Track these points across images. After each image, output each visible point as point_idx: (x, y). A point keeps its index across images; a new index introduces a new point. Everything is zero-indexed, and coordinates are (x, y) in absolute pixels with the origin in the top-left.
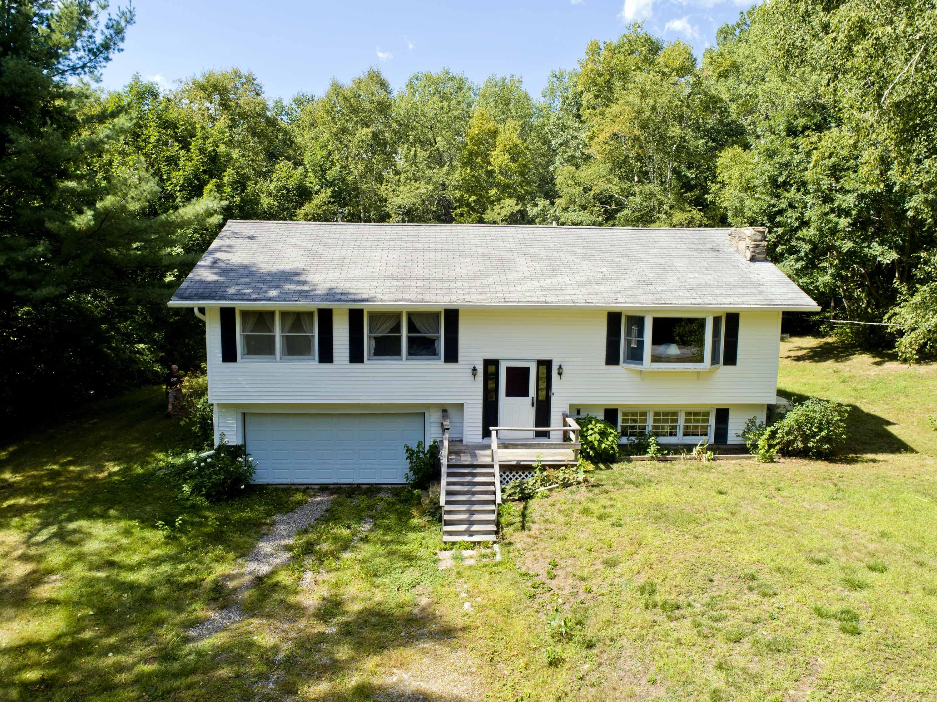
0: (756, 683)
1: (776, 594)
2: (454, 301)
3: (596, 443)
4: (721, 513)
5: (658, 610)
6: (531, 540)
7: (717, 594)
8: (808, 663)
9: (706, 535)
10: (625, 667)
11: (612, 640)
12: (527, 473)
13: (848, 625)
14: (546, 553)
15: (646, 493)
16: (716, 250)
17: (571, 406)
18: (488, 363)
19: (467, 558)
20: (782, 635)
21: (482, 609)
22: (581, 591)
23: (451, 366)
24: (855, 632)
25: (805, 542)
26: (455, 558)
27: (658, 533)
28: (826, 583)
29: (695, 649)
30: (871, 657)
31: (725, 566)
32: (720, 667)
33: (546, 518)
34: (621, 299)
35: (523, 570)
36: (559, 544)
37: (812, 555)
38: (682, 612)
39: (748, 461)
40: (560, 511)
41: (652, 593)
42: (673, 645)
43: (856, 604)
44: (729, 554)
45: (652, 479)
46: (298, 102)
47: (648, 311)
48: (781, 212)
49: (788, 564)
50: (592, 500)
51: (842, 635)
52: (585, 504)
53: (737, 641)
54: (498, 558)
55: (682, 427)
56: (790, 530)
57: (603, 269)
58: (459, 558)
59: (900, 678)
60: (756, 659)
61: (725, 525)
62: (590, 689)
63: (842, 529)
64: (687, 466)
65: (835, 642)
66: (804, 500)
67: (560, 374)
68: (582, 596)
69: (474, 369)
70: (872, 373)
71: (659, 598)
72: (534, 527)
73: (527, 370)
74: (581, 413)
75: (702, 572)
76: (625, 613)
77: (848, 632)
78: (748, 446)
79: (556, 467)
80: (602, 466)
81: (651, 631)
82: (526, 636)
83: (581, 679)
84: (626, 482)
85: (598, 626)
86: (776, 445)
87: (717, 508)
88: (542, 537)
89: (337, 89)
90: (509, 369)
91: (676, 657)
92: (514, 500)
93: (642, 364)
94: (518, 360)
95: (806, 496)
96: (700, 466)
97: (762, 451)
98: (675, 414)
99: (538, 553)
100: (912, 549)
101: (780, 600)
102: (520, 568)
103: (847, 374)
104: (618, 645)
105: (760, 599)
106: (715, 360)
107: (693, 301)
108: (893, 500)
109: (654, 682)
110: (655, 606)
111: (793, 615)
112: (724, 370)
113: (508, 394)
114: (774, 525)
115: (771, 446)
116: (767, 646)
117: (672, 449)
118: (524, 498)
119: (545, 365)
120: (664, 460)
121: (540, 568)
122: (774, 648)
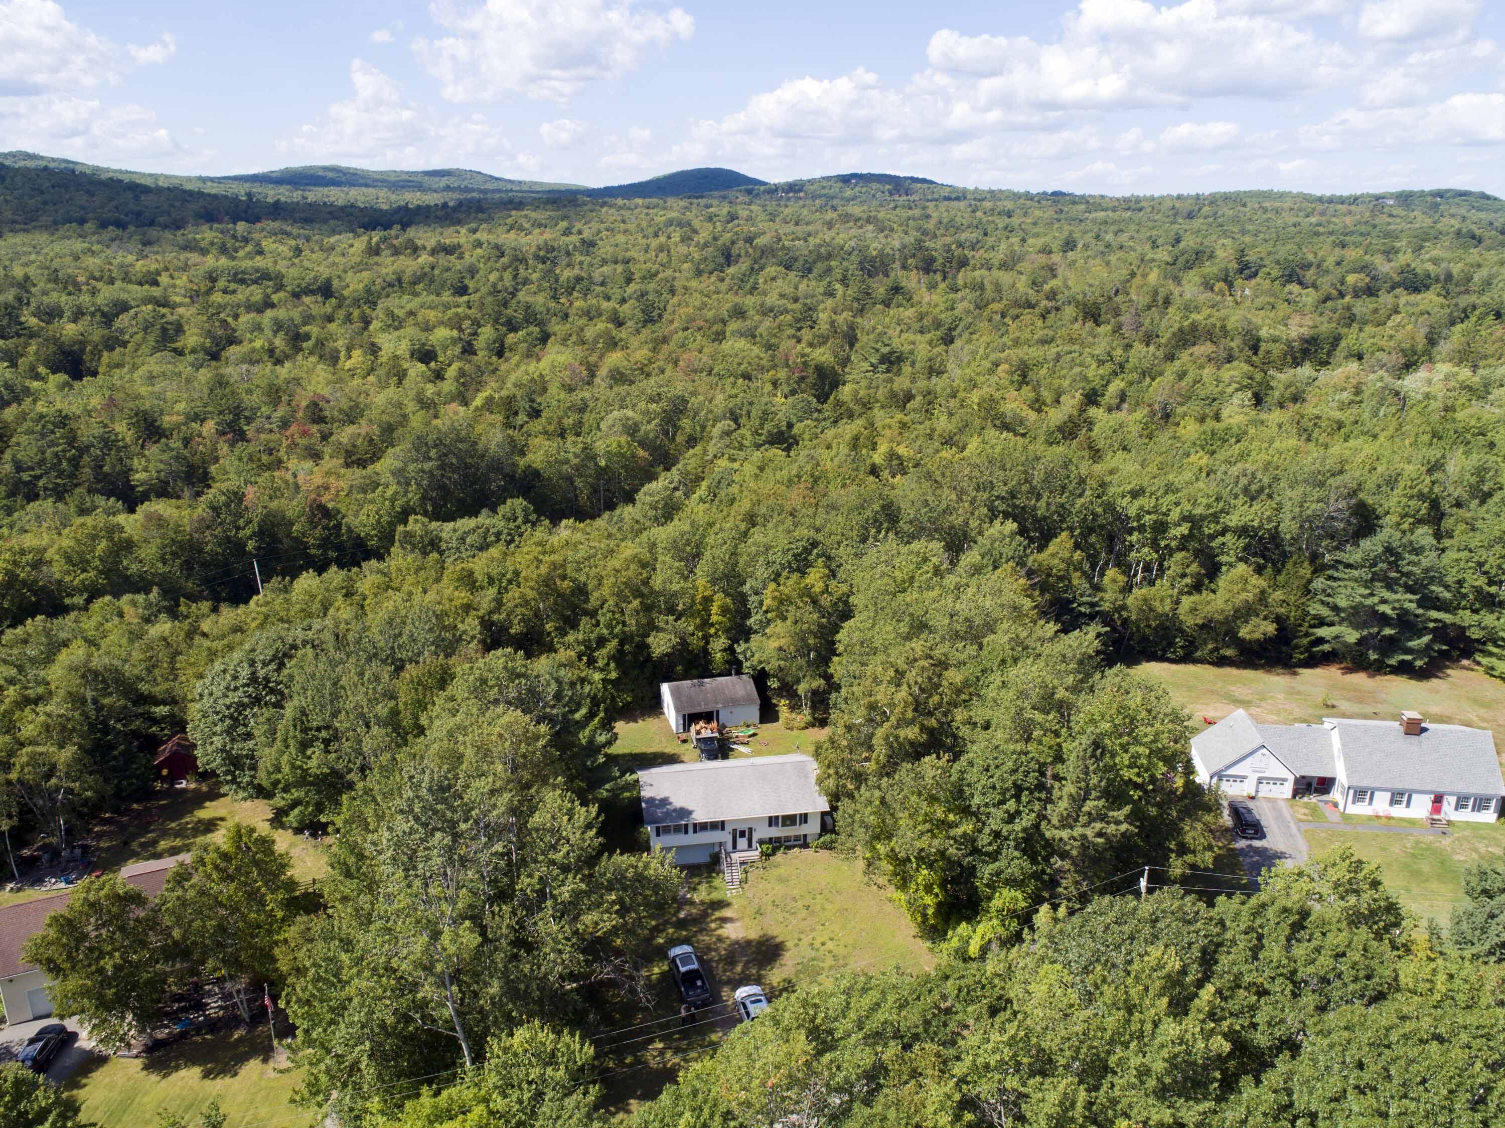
6: (749, 887)
12: (746, 864)
17: (758, 839)
23: (723, 833)
33: (752, 880)
34: (772, 812)
35: (747, 896)
40: (755, 878)
47: (780, 815)
54: (742, 892)
55: (793, 842)
58: (731, 893)
64: (794, 853)
67: (755, 832)
69: (730, 834)
72: (749, 883)
73: (745, 831)
74: (761, 841)
79: (754, 862)
80: (769, 857)
84: (777, 860)
90: (740, 832)
92: (743, 873)
93: (779, 828)
94: (742, 829)
96: (799, 853)
98: (790, 838)
99: (750, 891)
106: (801, 824)
112: (804, 825)
113: (740, 838)
117: (789, 848)
118: (746, 873)
119: (751, 830)
120: (786, 853)
121: (751, 896)
122: (793, 913)
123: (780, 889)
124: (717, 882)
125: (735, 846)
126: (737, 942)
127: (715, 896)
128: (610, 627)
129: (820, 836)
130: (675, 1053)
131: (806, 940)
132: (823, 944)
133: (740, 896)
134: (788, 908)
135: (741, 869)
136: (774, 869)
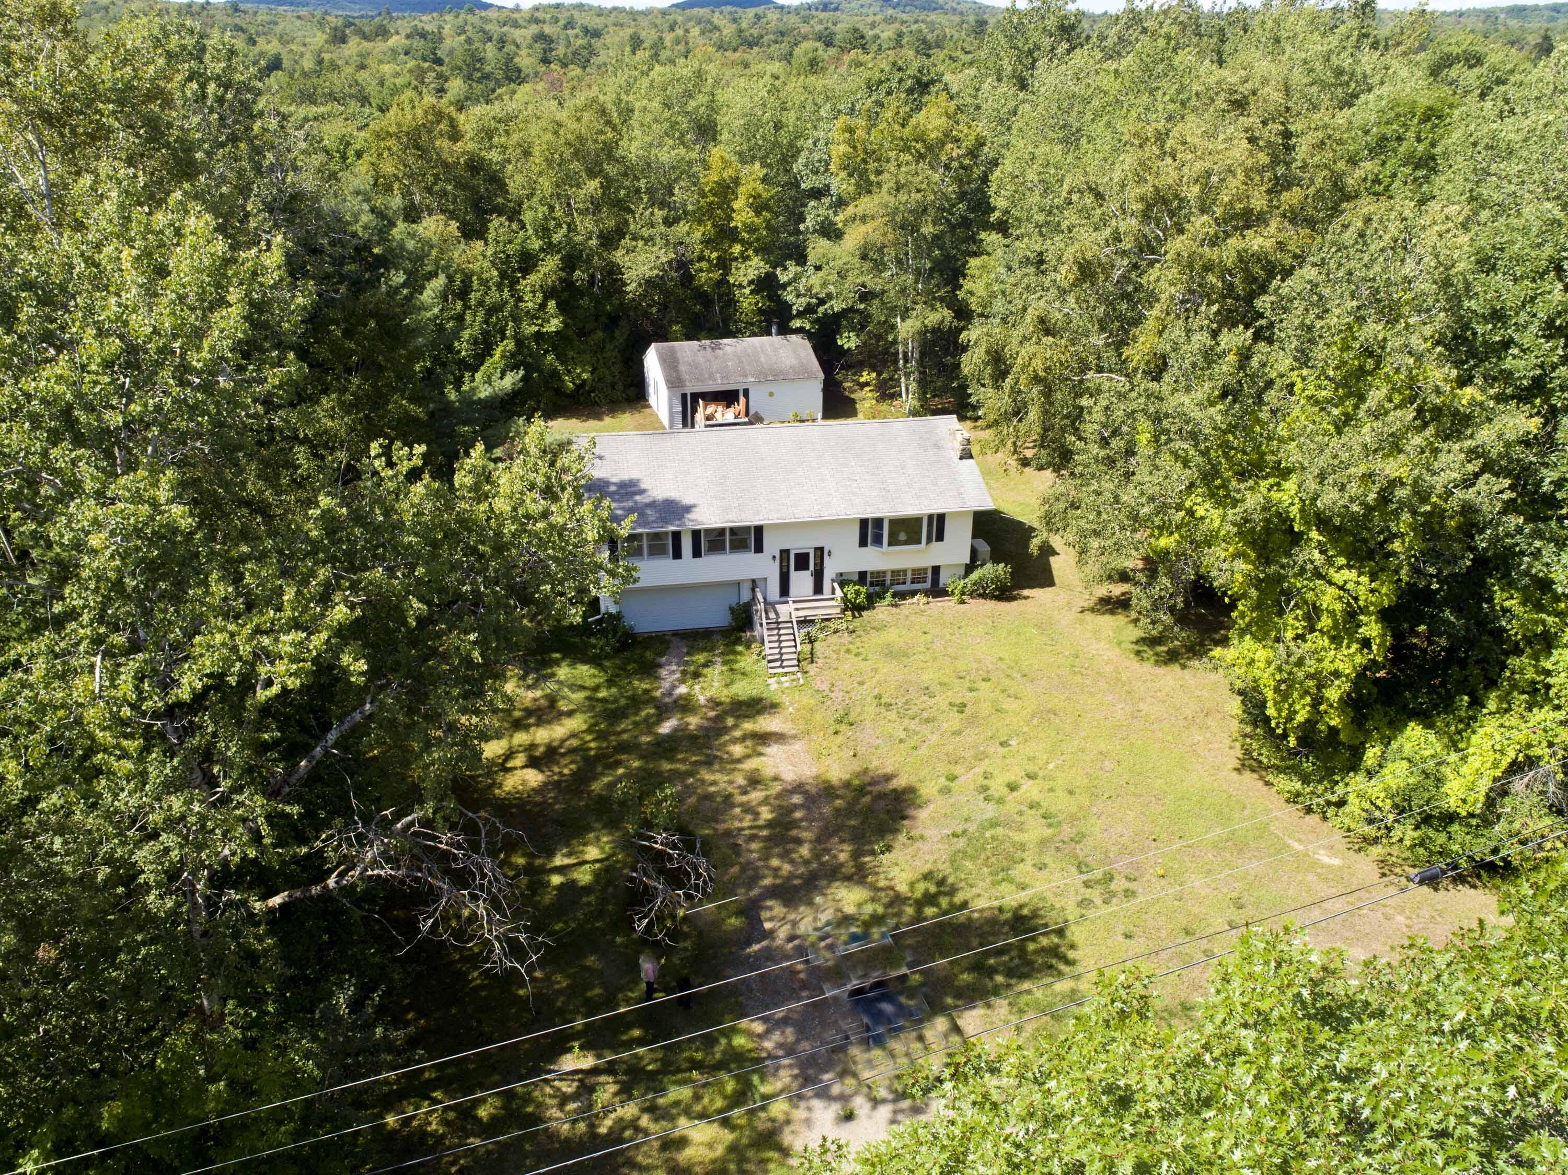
0: (917, 735)
1: (935, 696)
2: (760, 521)
3: (853, 600)
5: (882, 707)
6: (819, 669)
7: (910, 697)
8: (939, 726)
10: (866, 732)
11: (861, 721)
12: (811, 625)
13: (961, 709)
14: (828, 678)
15: (882, 636)
16: (937, 446)
17: (836, 575)
18: (782, 551)
19: (784, 682)
20: (932, 715)
21: (799, 710)
22: (847, 699)
23: (759, 555)
24: (963, 712)
27: (886, 664)
29: (896, 723)
30: (964, 722)
31: (916, 684)
32: (904, 730)
33: (826, 655)
34: (869, 512)
35: (816, 688)
36: (834, 672)
38: (892, 707)
39: (949, 603)
40: (833, 650)
41: (880, 698)
42: (887, 722)
43: (968, 699)
44: (919, 675)
45: (887, 624)
47: (887, 517)
50: (852, 643)
51: (957, 714)
52: (848, 646)
53: (914, 719)
54: (801, 681)
55: (909, 579)
56: (955, 658)
58: (779, 683)
59: (971, 729)
60: (919, 725)
62: (852, 742)
64: (911, 609)
65: (953, 717)
67: (829, 555)
68: (848, 701)
69: (774, 556)
71: (883, 701)
72: (819, 661)
73: (808, 554)
74: (843, 579)
75: (904, 687)
76: (868, 708)
77: (959, 712)
78: (950, 592)
79: (828, 620)
80: (856, 615)
81: (878, 717)
82: (822, 722)
83: (848, 738)
84: (872, 626)
85: (856, 715)
86: (967, 592)
87: (920, 645)
88: (824, 668)
92: (805, 644)
93: (882, 547)
94: (802, 549)
95: (973, 632)
96: (919, 609)
97: (959, 596)
98: (905, 572)
99: (823, 678)
101: (936, 699)
102: (814, 687)
104: (864, 723)
105: (928, 699)
106: (929, 540)
107: (915, 508)
110: (881, 705)
111: (939, 706)
112: (936, 545)
113: (796, 569)
115: (964, 593)
117: (902, 595)
118: (811, 642)
119: (820, 551)
120: (896, 606)
121: (825, 687)
122: (927, 721)
123: (890, 672)
124: (747, 660)
125: (785, 590)
126: (799, 788)
127: (743, 689)
128: (544, 231)
129: (969, 569)
130: (626, 1092)
131: (968, 779)
132: (1012, 788)
133: (800, 688)
134: (914, 710)
135: (800, 634)
136: (873, 633)
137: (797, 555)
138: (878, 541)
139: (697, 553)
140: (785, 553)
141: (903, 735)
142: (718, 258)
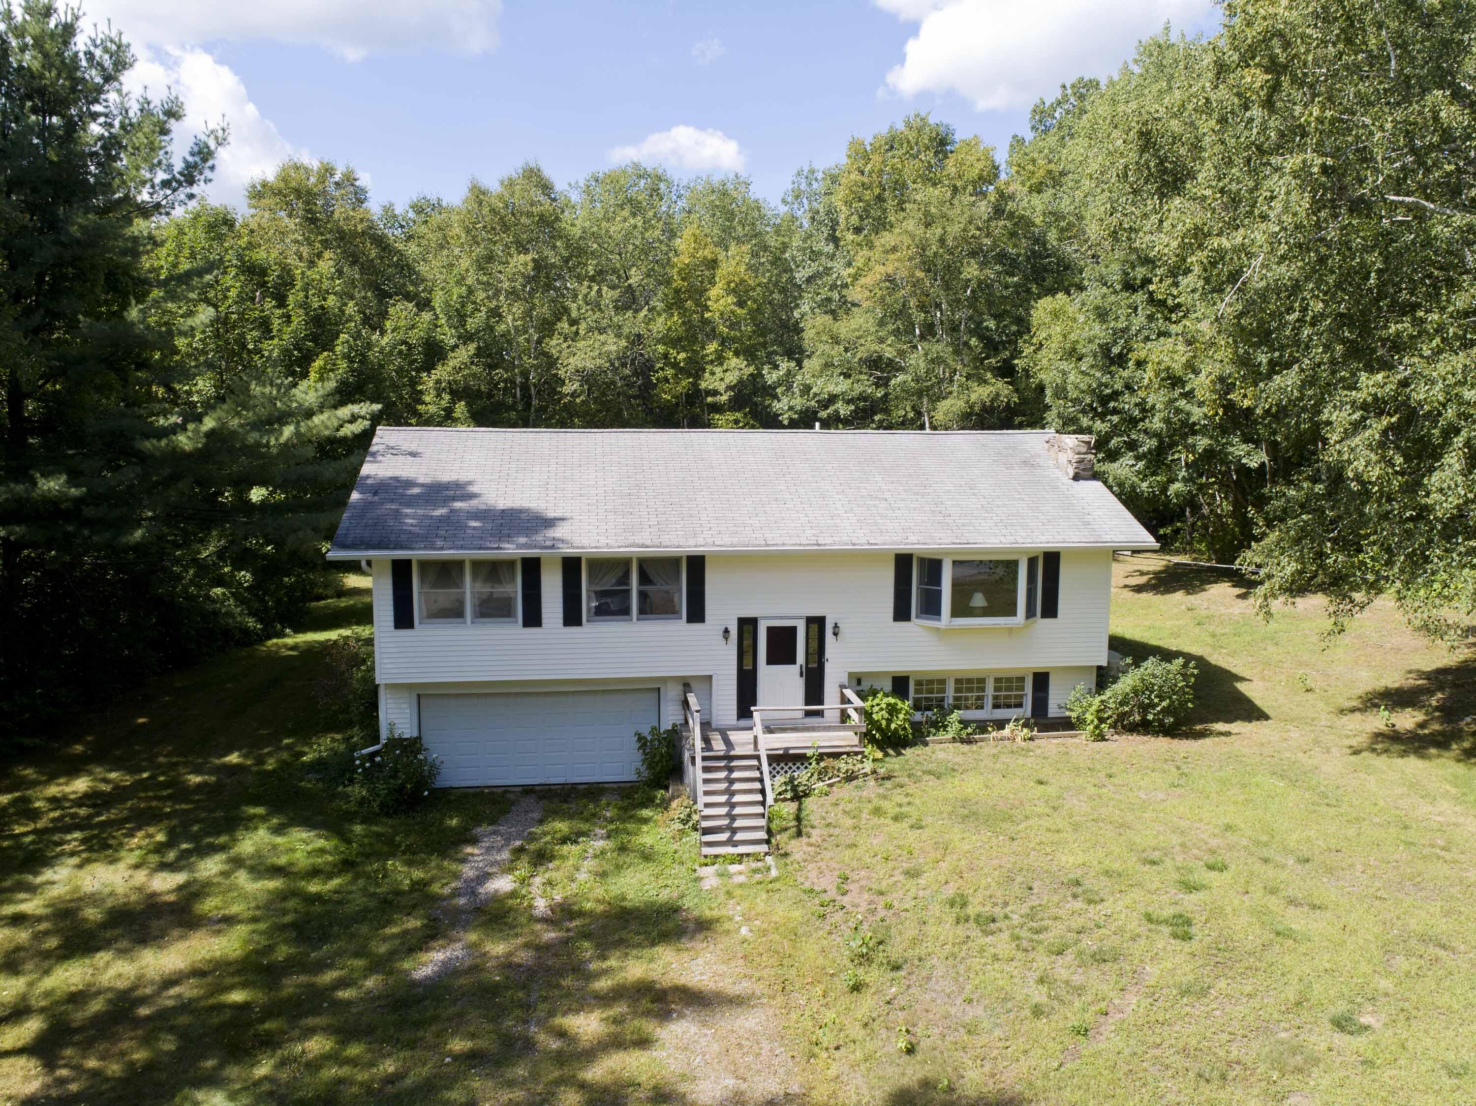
0: (1080, 995)
1: (1102, 900)
2: (700, 546)
3: (884, 723)
4: (1041, 809)
5: (972, 924)
6: (813, 849)
7: (1037, 902)
8: (1135, 972)
9: (1023, 835)
10: (936, 988)
11: (920, 960)
12: (798, 764)
13: (1180, 931)
14: (834, 865)
15: (949, 786)
16: (1029, 463)
17: (850, 674)
18: (743, 622)
19: (735, 874)
20: (1107, 945)
21: (764, 933)
22: (879, 907)
23: (696, 627)
24: (1187, 937)
25: (1138, 840)
26: (721, 875)
27: (968, 834)
28: (1159, 885)
29: (1014, 964)
30: (1201, 962)
31: (1047, 872)
32: (1041, 981)
33: (828, 821)
34: (913, 539)
35: (807, 885)
36: (848, 853)
37: (1145, 855)
38: (998, 925)
39: (1074, 740)
40: (845, 812)
41: (964, 905)
42: (990, 961)
43: (1190, 908)
44: (1050, 857)
45: (956, 767)
46: (418, 209)
47: (948, 552)
48: (1115, 395)
49: (1117, 865)
50: (885, 797)
51: (1173, 942)
52: (876, 802)
53: (1060, 953)
54: (774, 873)
55: (990, 698)
56: (1122, 826)
57: (887, 495)
58: (725, 875)
59: (1229, 981)
60: (1080, 970)
61: (1046, 823)
62: (900, 1014)
63: (1182, 823)
64: (999, 748)
65: (1165, 949)
66: (1140, 788)
67: (836, 634)
68: (882, 913)
69: (726, 631)
70: (1237, 611)
71: (971, 911)
72: (815, 833)
73: (794, 629)
74: (863, 683)
75: (1019, 879)
76: (934, 928)
77: (1178, 937)
78: (1073, 721)
79: (836, 756)
80: (891, 752)
81: (965, 947)
82: (821, 961)
83: (888, 1003)
84: (924, 772)
85: (904, 945)
86: (1108, 718)
87: (1037, 802)
88: (825, 845)
89: (479, 194)
90: (770, 630)
91: (993, 973)
92: (785, 800)
93: (940, 620)
94: (781, 618)
95: (1142, 783)
96: (1015, 748)
97: (1091, 727)
98: (982, 681)
99: (823, 865)
100: (1257, 843)
101: (1107, 907)
102: (802, 884)
103: (1204, 613)
104: (928, 965)
105: (1085, 907)
106: (1030, 613)
107: (1003, 539)
108: (1244, 786)
109: (970, 1001)
110: (967, 920)
111: (1120, 923)
112: (1042, 624)
113: (770, 662)
114: (1103, 820)
115: (1102, 720)
116: (1092, 956)
117: (979, 726)
118: (798, 797)
119: (817, 624)
120: (969, 742)
121: (828, 883)
122: (1099, 958)
123: (980, 850)
124: (657, 833)
125: (746, 705)
127: (638, 886)
133: (770, 887)
134: (1055, 934)
135: (774, 785)
136: (932, 782)
137: (772, 632)
138: (931, 608)
139: (572, 617)
140: (747, 625)
141: (1039, 995)
142: (688, 360)
